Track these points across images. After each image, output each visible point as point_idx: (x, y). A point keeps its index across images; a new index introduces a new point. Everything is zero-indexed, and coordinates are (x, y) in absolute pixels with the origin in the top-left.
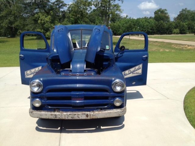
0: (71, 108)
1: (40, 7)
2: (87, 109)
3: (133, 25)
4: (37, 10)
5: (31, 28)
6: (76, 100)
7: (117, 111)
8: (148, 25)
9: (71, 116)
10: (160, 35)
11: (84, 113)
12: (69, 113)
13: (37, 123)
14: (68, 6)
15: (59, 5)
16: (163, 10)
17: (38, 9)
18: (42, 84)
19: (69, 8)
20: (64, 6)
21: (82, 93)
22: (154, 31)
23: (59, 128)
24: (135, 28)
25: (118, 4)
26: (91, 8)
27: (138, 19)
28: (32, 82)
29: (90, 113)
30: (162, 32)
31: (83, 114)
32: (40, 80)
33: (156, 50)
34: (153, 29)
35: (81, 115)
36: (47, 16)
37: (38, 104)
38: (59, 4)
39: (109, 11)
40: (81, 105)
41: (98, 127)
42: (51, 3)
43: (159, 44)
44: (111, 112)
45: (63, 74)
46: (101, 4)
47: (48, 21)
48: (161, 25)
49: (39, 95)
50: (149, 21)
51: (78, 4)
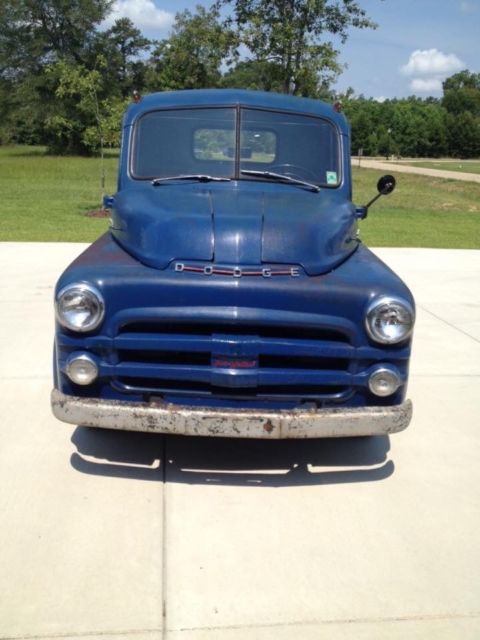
0: (209, 393)
1: (61, 44)
2: (266, 399)
3: (370, 122)
4: (50, 53)
5: (30, 114)
6: (228, 367)
7: (381, 414)
8: (422, 123)
9: (208, 423)
10: (459, 161)
11: (257, 415)
12: (201, 413)
13: (76, 439)
14: (153, 48)
15: (123, 43)
16: (473, 76)
17: (55, 53)
18: (101, 299)
19: (157, 54)
20: (141, 46)
21: (253, 342)
22: (440, 145)
23: (156, 464)
24: (379, 133)
25: (330, 43)
26: (237, 53)
27: (387, 102)
28: (63, 291)
29: (282, 417)
30: (468, 151)
31: (254, 418)
32: (96, 286)
33: (453, 206)
34: (437, 137)
35: (245, 423)
36: (87, 70)
37: (87, 372)
38: (125, 39)
39: (298, 67)
40: (245, 384)
41: (296, 466)
42: (98, 34)
43: (462, 190)
44: (357, 419)
45: (180, 267)
46: (272, 40)
47: (92, 90)
48: (464, 125)
49: (88, 342)
50: (425, 111)
51: (189, 40)
